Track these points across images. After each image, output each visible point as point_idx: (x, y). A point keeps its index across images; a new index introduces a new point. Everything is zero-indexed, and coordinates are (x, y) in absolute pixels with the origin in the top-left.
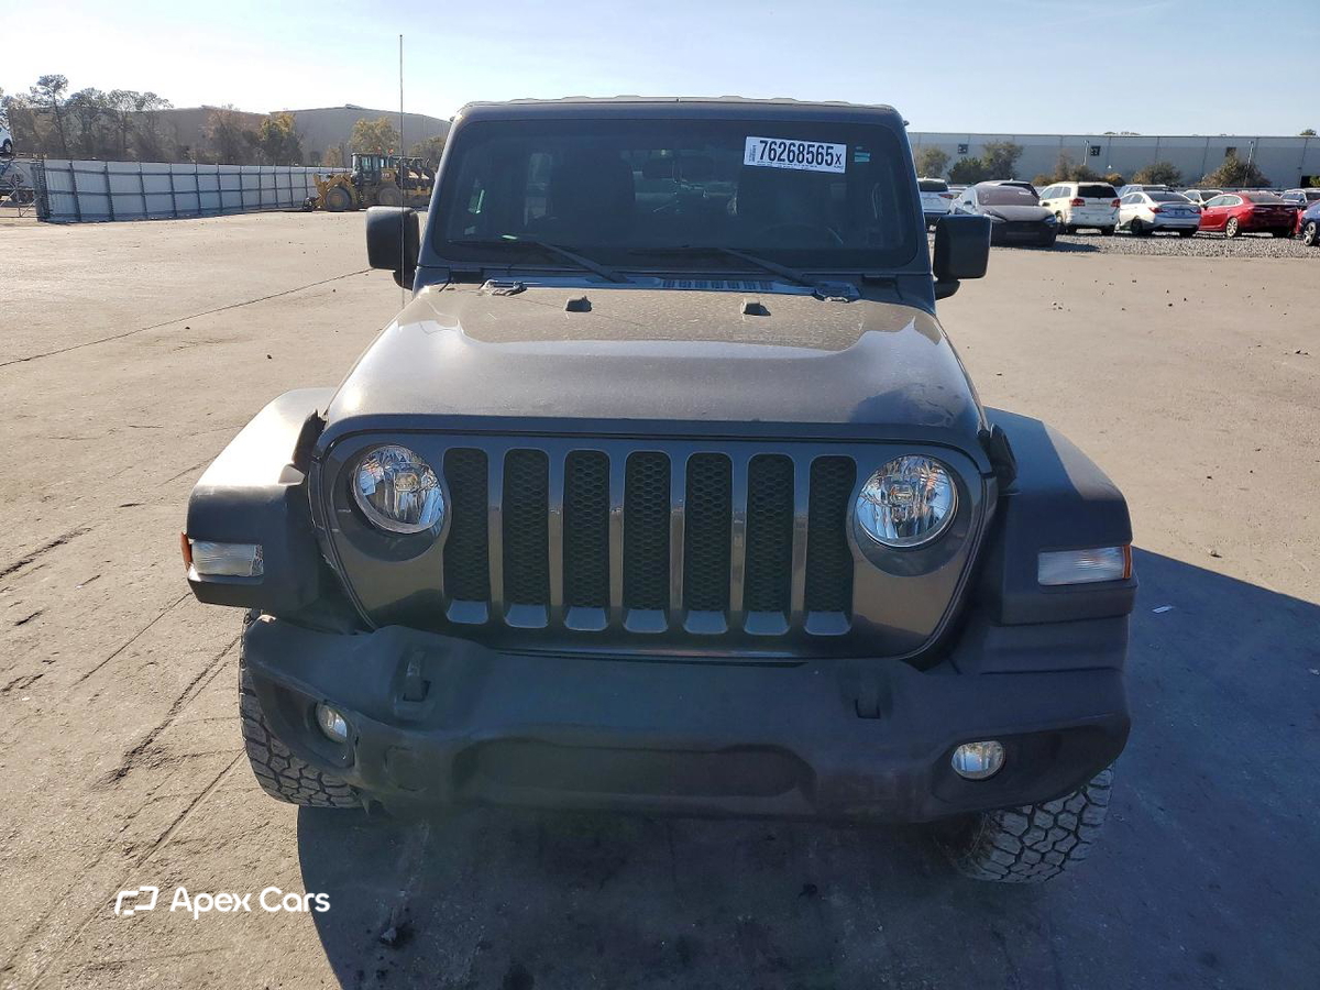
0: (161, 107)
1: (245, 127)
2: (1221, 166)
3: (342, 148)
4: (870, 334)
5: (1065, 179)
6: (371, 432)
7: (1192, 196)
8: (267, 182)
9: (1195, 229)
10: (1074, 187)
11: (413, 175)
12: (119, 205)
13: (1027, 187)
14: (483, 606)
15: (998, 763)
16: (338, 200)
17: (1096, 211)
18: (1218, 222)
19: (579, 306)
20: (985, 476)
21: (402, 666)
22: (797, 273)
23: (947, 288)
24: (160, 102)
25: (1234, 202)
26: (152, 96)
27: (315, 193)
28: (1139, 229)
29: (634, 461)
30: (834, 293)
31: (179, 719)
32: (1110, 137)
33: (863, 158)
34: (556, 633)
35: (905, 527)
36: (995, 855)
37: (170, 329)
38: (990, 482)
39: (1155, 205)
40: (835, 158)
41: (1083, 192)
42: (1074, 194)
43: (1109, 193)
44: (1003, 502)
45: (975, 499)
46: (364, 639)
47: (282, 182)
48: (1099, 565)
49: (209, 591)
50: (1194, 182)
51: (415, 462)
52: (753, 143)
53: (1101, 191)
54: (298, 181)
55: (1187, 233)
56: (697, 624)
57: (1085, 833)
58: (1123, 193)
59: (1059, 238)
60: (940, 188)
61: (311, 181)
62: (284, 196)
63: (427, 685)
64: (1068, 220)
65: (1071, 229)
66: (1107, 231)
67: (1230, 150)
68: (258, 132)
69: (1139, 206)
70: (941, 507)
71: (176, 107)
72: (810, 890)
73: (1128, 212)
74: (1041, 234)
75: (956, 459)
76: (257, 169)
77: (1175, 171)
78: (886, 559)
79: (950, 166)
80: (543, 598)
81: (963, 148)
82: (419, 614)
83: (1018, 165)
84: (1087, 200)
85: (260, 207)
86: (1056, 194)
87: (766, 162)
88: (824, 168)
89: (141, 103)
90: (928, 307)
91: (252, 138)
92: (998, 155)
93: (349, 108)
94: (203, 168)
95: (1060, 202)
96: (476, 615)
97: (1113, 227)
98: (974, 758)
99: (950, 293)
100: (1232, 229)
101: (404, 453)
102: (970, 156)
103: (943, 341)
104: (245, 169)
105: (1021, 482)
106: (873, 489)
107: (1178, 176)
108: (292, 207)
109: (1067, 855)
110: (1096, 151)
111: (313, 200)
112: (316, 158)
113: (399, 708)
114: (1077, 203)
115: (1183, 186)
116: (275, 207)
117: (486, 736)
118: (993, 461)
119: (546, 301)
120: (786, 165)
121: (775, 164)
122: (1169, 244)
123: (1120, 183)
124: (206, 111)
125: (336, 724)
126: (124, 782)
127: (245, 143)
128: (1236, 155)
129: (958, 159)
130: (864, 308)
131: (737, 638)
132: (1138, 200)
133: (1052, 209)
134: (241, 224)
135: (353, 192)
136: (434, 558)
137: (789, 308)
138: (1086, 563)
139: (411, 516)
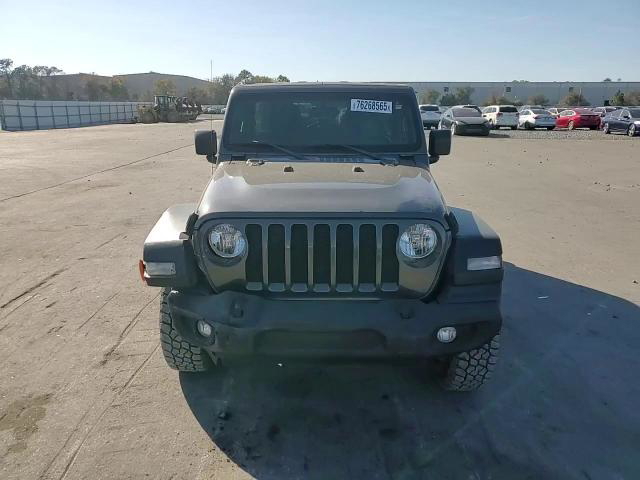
0: (59, 74)
1: (100, 83)
2: (567, 96)
3: (148, 92)
4: (403, 179)
5: (495, 104)
6: (216, 219)
7: (553, 112)
8: (113, 110)
9: (554, 127)
10: (498, 108)
11: (185, 106)
12: (41, 122)
13: (476, 108)
14: (261, 284)
15: (454, 336)
16: (148, 118)
17: (508, 119)
18: (564, 123)
19: (289, 170)
20: (447, 231)
21: (233, 306)
22: (374, 155)
23: (434, 159)
24: (59, 71)
25: (571, 113)
26: (55, 68)
27: (136, 114)
28: (529, 127)
29: (317, 227)
30: (389, 163)
31: (123, 342)
32: (515, 82)
33: (399, 107)
34: (288, 293)
35: (418, 252)
36: (457, 378)
37: (80, 181)
38: (450, 233)
39: (535, 116)
40: (388, 107)
41: (502, 110)
42: (498, 111)
43: (514, 110)
44: (454, 240)
45: (444, 241)
46: (214, 296)
47: (121, 109)
48: (490, 263)
49: (152, 282)
50: (555, 104)
51: (232, 230)
52: (354, 102)
53: (510, 110)
54: (127, 109)
55: (550, 128)
56: (341, 289)
57: (490, 367)
58: (521, 110)
59: (491, 132)
60: (436, 109)
61: (135, 109)
62: (121, 116)
63: (242, 312)
64: (495, 123)
65: (497, 127)
66: (514, 128)
67: (571, 89)
68: (107, 85)
69: (529, 117)
70: (432, 243)
71: (67, 73)
72: (385, 397)
73: (523, 119)
74: (482, 130)
75: (437, 225)
76: (107, 103)
77: (546, 99)
78: (412, 263)
79: (440, 97)
80: (283, 280)
81: (446, 89)
82: (236, 287)
83: (472, 97)
84: (504, 113)
85: (110, 122)
86: (490, 111)
87: (359, 109)
88: (383, 111)
89: (49, 71)
90: (426, 168)
91: (104, 89)
92: (463, 92)
93: (152, 73)
94: (81, 103)
95: (491, 115)
96: (258, 287)
97: (516, 126)
98: (446, 334)
99: (435, 161)
100: (571, 127)
101: (227, 226)
102: (449, 92)
103: (432, 181)
104: (102, 103)
105: (462, 233)
106: (405, 237)
107: (548, 101)
108: (125, 122)
109: (484, 376)
110: (509, 89)
111: (136, 118)
112: (136, 98)
113: (233, 320)
114: (499, 115)
115: (550, 106)
116: (118, 122)
117: (267, 328)
118: (450, 225)
119: (274, 167)
120: (368, 110)
121: (364, 110)
122: (543, 133)
123: (520, 105)
124: (81, 75)
125: (206, 330)
126: (106, 365)
127: (101, 91)
128: (574, 91)
129: (444, 94)
130: (401, 168)
131: (356, 293)
132: (527, 113)
133: (488, 118)
134: (103, 130)
135: (155, 114)
136: (242, 266)
137: (372, 169)
138: (486, 263)
139: (230, 251)
